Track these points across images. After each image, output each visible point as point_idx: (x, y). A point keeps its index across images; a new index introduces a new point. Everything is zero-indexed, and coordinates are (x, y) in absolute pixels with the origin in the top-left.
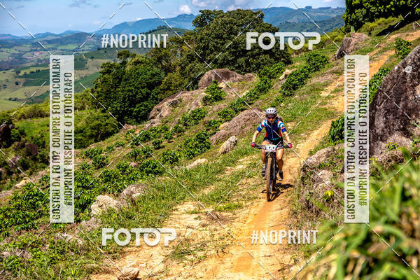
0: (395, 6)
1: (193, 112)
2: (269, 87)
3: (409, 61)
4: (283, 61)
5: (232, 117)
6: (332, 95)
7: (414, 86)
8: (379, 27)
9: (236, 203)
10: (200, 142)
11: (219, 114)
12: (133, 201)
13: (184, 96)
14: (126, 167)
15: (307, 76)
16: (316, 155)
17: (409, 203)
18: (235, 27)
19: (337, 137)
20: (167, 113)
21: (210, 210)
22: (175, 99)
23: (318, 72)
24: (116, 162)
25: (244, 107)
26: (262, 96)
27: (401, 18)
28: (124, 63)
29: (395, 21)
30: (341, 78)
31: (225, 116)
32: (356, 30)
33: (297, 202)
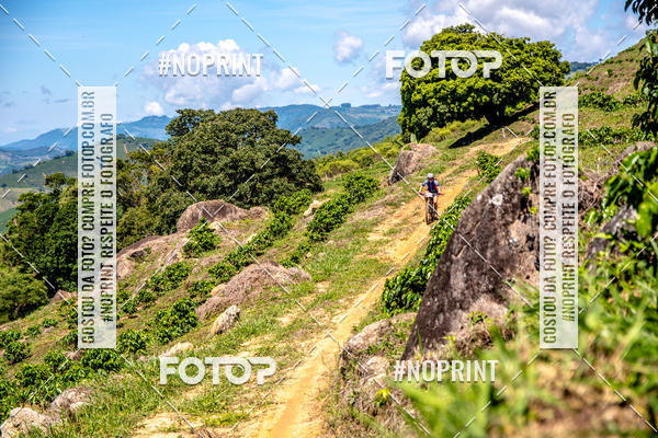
0: (475, 104)
1: (169, 269)
2: (288, 228)
3: (499, 187)
4: (309, 187)
5: (231, 275)
6: (385, 238)
7: (507, 224)
8: (452, 134)
9: (239, 412)
10: (180, 317)
11: (210, 272)
12: (71, 415)
13: (155, 243)
14: (60, 360)
15: (346, 210)
16: (363, 334)
17: (501, 410)
18: (234, 136)
19: (393, 304)
20: (126, 271)
21: (197, 424)
22: (139, 249)
23: (362, 204)
24: (45, 351)
25: (249, 260)
26: (277, 243)
27: (484, 121)
28: (56, 194)
29: (474, 125)
30: (398, 212)
31: (220, 275)
32: (418, 139)
33: (334, 407)
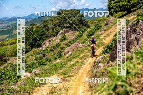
0: (124, 8)
1: (56, 44)
2: (82, 35)
3: (129, 27)
4: (87, 27)
5: (70, 45)
6: (103, 38)
7: (131, 35)
8: (119, 15)
9: (71, 75)
10: (59, 54)
11: (65, 45)
12: (36, 74)
13: (54, 38)
14: (33, 63)
15: (95, 32)
16: (98, 58)
17: (129, 74)
18: (71, 15)
19: (105, 52)
20: (47, 44)
21: (62, 77)
22: (50, 40)
23: (98, 30)
24: (30, 61)
25: (74, 42)
26: (80, 39)
27: (126, 12)
28: (33, 27)
29: (124, 13)
30: (106, 32)
31: (67, 45)
32: (111, 16)
33: (92, 74)
